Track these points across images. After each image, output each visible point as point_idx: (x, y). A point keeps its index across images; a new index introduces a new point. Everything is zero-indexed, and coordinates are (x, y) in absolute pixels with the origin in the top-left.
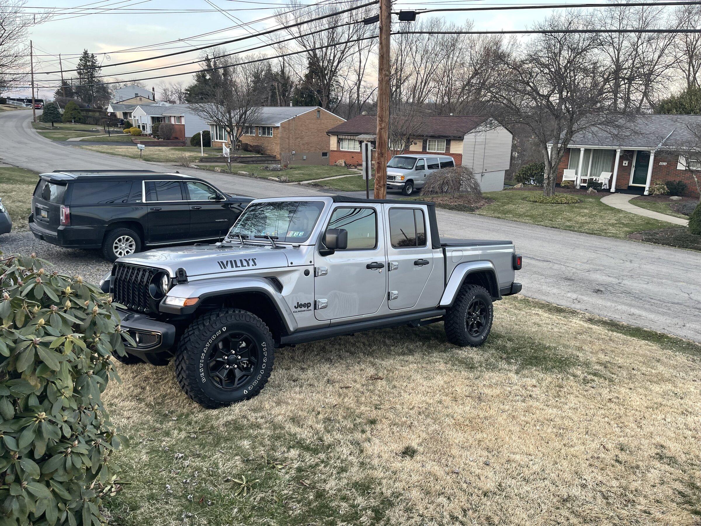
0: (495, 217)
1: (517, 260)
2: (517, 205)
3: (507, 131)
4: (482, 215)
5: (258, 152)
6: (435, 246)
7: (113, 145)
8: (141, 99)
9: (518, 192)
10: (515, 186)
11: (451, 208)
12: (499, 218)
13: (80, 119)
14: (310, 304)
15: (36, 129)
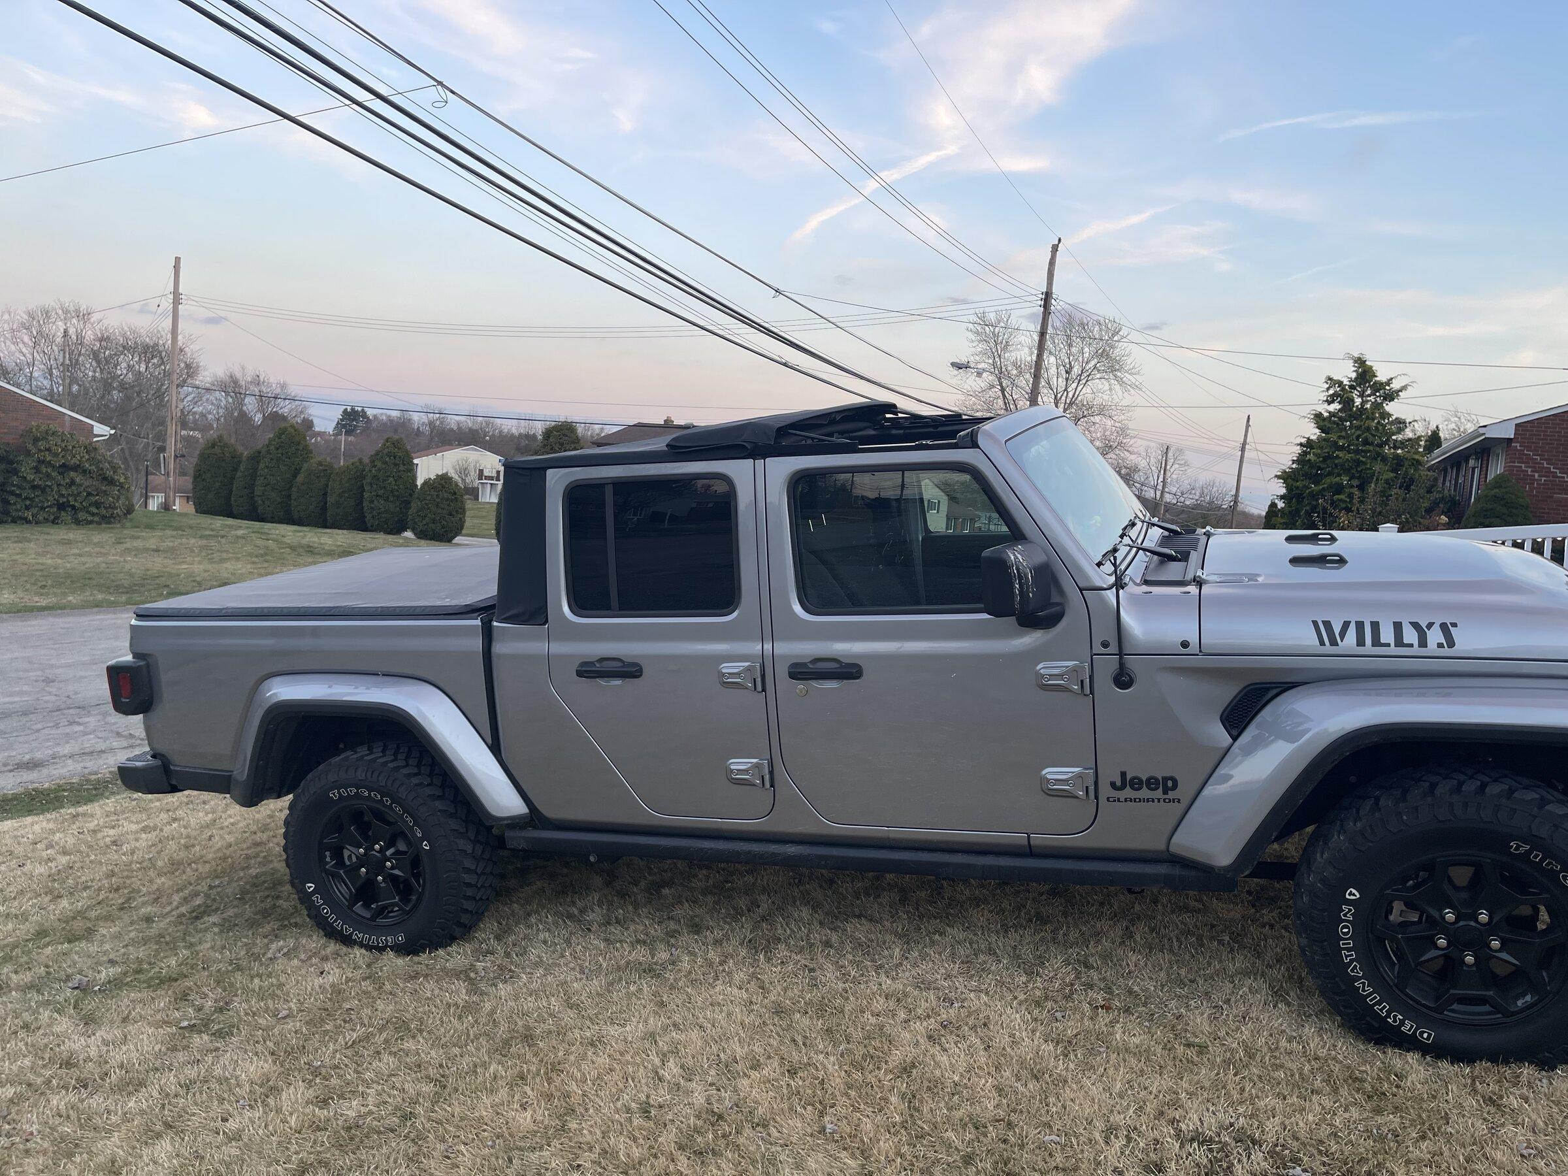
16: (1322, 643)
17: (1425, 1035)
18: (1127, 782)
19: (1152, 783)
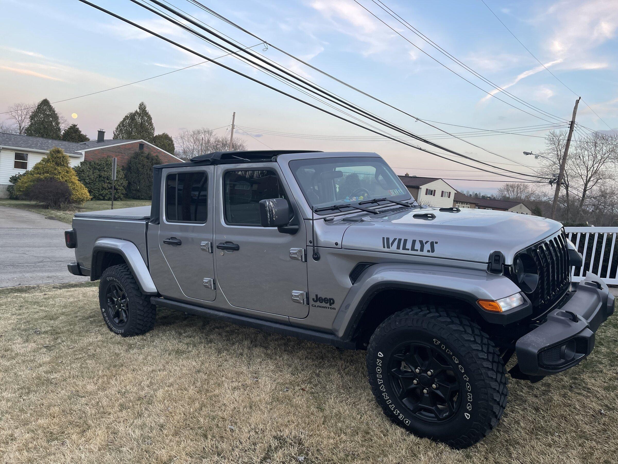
16: (384, 247)
17: (407, 422)
18: (318, 299)
19: (326, 300)
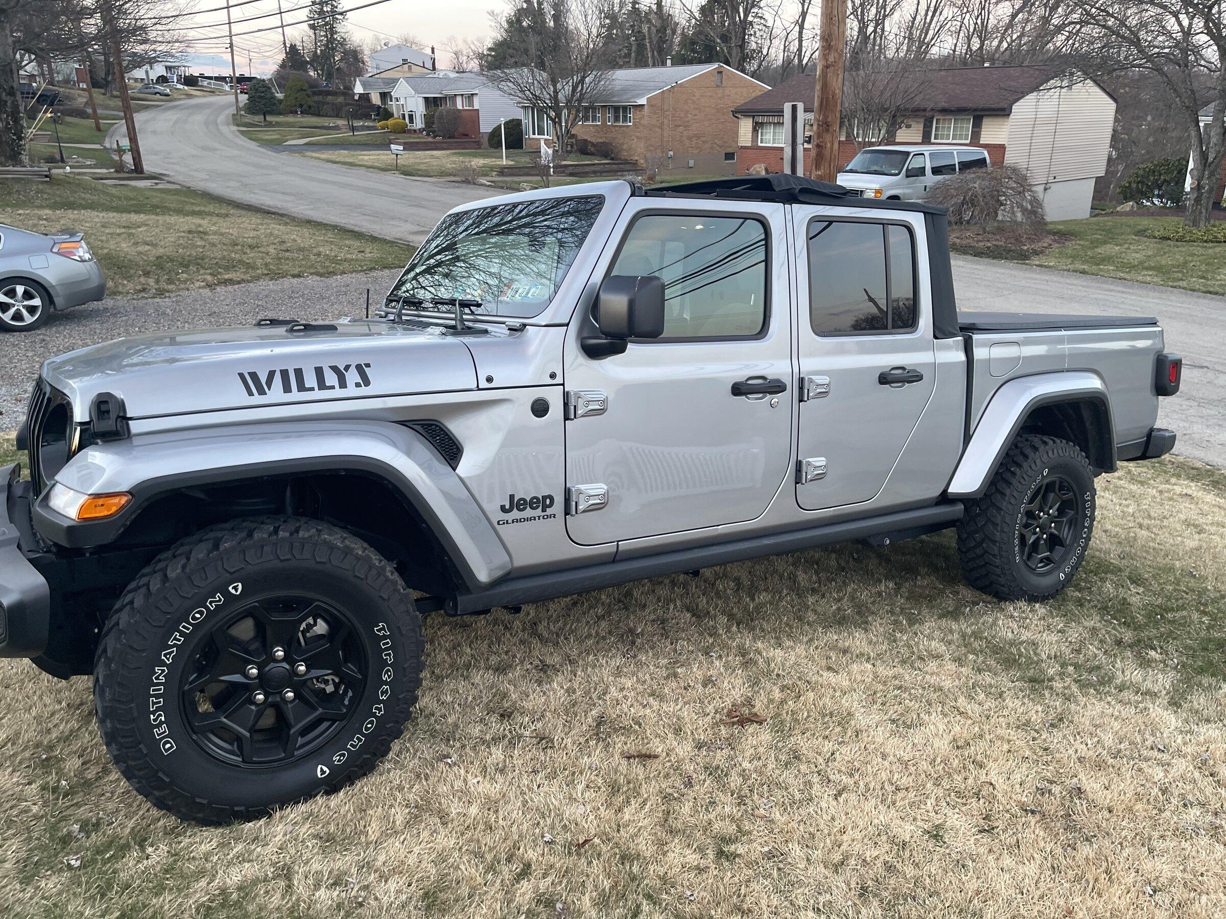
0: (1076, 271)
1: (1168, 369)
2: (1126, 246)
3: (1106, 96)
4: (1045, 266)
5: (606, 156)
6: (941, 331)
7: (356, 150)
8: (410, 68)
9: (1124, 219)
10: (1118, 209)
11: (978, 254)
12: (1083, 272)
13: (310, 107)
14: (551, 498)
15: (238, 125)
